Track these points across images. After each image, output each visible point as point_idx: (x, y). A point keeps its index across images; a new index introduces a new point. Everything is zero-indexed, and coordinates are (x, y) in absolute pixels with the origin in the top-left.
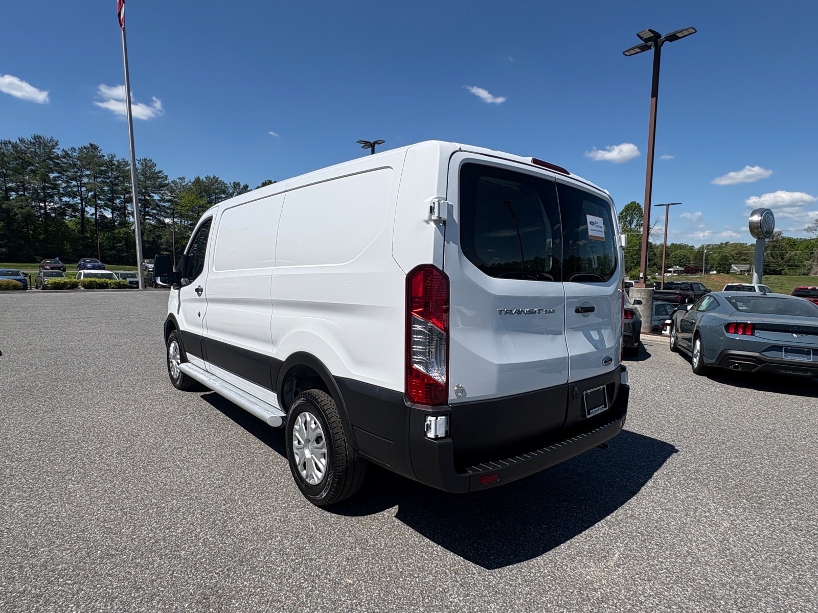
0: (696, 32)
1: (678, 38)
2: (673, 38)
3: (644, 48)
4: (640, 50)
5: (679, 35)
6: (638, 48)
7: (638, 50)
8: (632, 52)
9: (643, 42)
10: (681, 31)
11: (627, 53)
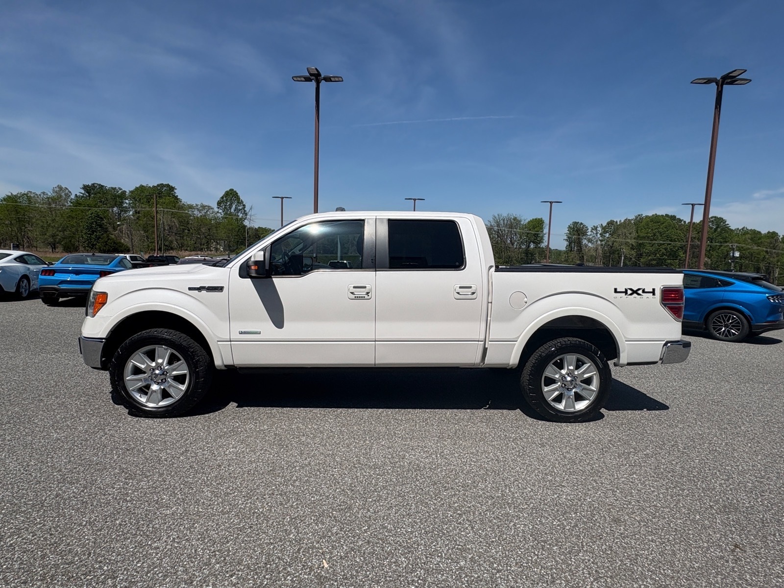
0: (343, 81)
1: (332, 81)
2: (328, 79)
3: (307, 79)
5: (333, 79)
6: (304, 78)
7: (303, 79)
8: (299, 79)
9: (309, 75)
10: (334, 77)
11: (294, 78)
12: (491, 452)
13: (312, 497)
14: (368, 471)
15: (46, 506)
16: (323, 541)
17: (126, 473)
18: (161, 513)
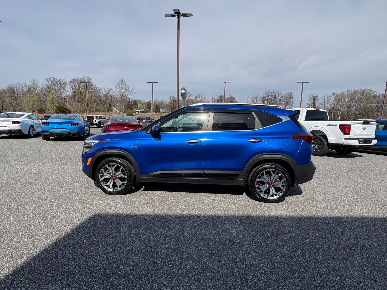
0: (192, 16)
2: (185, 15)
3: (173, 16)
4: (171, 16)
5: (187, 15)
8: (168, 16)
9: (174, 13)
11: (166, 16)
12: (320, 219)
13: (237, 241)
14: (258, 228)
15: (104, 242)
16: (256, 263)
17: (134, 226)
18: (163, 247)
